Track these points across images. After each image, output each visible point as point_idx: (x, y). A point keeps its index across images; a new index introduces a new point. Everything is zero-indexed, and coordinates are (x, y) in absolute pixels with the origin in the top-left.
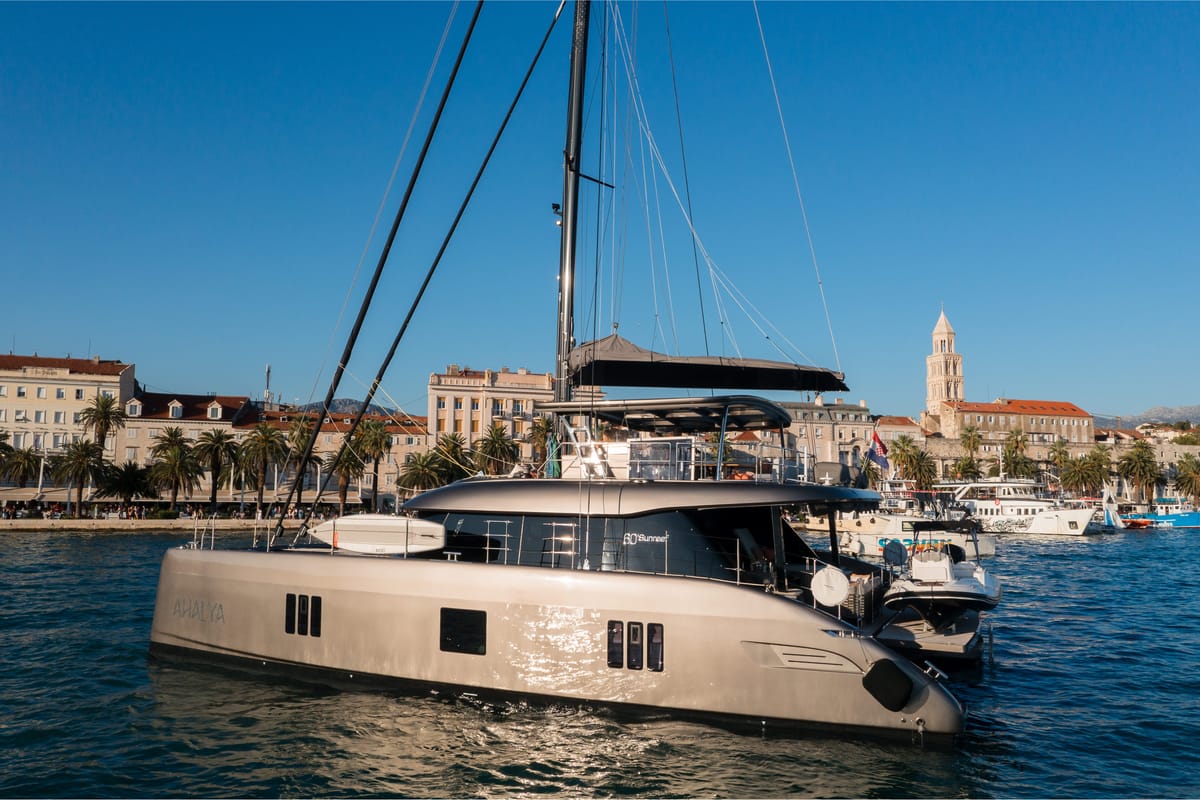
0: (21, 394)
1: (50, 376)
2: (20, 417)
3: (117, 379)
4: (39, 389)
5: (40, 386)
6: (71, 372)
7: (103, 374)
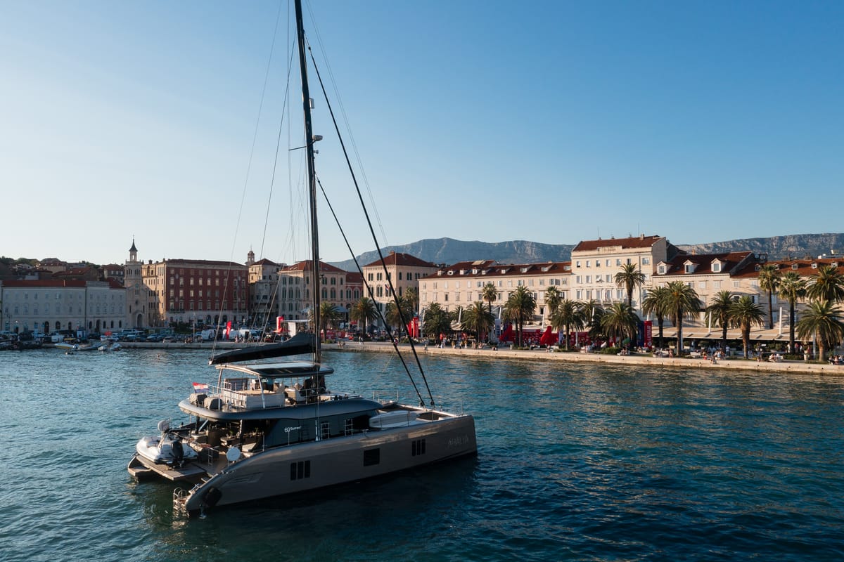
0: (598, 265)
1: (612, 252)
2: (598, 280)
3: (649, 249)
4: (607, 261)
5: (607, 259)
6: (623, 248)
7: (642, 247)
